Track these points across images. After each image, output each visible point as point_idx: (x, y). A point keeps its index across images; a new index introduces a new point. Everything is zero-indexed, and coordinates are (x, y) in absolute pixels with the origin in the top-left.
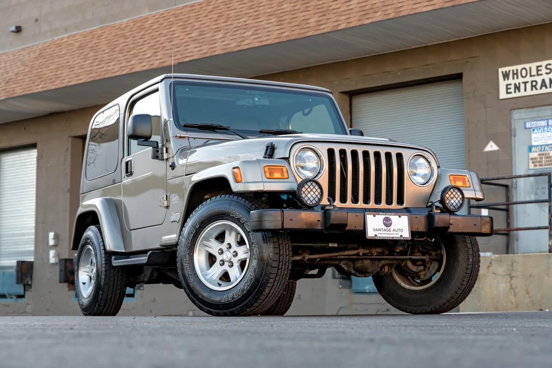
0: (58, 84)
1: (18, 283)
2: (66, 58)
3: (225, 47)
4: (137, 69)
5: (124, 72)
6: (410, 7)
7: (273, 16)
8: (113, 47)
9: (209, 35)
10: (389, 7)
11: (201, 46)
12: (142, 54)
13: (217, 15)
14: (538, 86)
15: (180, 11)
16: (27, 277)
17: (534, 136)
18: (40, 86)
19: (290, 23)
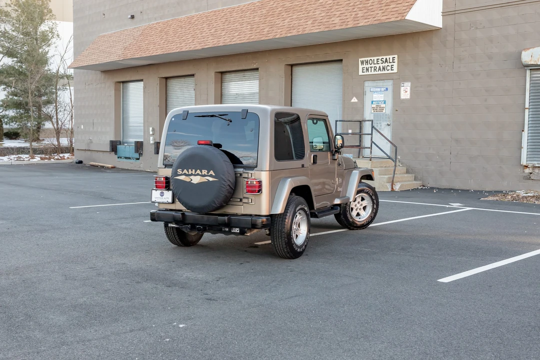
0: (147, 54)
1: (136, 152)
2: (153, 37)
3: (224, 41)
4: (183, 50)
5: (177, 51)
6: (309, 28)
7: (250, 25)
8: (176, 33)
9: (219, 32)
10: (301, 27)
12: (188, 40)
13: (225, 20)
14: (377, 70)
15: (209, 14)
16: (140, 149)
17: (374, 96)
18: (139, 54)
19: (256, 30)
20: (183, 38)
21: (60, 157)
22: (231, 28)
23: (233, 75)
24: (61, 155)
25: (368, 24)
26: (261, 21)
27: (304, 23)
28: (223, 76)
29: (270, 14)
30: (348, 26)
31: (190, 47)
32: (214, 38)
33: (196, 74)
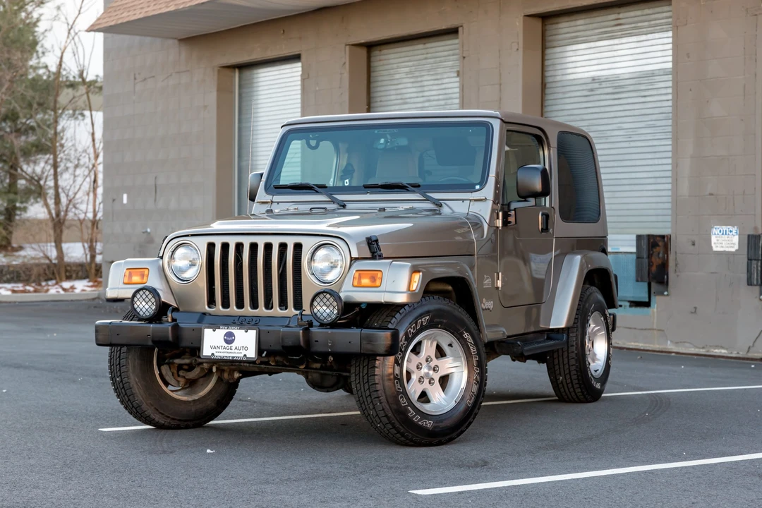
21: (64, 290)
23: (581, 22)
24: (67, 285)
28: (548, 27)
33: (465, 26)
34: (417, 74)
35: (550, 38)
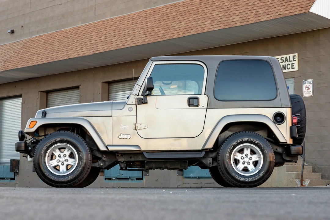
0: (31, 64)
1: (11, 172)
2: (36, 49)
3: (117, 46)
4: (72, 57)
5: (65, 58)
6: (209, 27)
7: (143, 29)
8: (61, 43)
9: (110, 38)
10: (199, 27)
11: (105, 45)
12: (76, 48)
13: (115, 27)
15: (97, 24)
16: (16, 168)
18: (22, 65)
19: (150, 34)
20: (70, 47)
22: (122, 34)
23: (121, 85)
25: (271, 18)
26: (155, 25)
27: (202, 24)
28: (110, 86)
29: (164, 18)
30: (250, 23)
31: (78, 54)
32: (104, 44)
33: (82, 85)
34: (64, 102)
35: (111, 90)
